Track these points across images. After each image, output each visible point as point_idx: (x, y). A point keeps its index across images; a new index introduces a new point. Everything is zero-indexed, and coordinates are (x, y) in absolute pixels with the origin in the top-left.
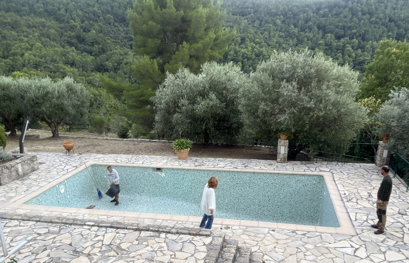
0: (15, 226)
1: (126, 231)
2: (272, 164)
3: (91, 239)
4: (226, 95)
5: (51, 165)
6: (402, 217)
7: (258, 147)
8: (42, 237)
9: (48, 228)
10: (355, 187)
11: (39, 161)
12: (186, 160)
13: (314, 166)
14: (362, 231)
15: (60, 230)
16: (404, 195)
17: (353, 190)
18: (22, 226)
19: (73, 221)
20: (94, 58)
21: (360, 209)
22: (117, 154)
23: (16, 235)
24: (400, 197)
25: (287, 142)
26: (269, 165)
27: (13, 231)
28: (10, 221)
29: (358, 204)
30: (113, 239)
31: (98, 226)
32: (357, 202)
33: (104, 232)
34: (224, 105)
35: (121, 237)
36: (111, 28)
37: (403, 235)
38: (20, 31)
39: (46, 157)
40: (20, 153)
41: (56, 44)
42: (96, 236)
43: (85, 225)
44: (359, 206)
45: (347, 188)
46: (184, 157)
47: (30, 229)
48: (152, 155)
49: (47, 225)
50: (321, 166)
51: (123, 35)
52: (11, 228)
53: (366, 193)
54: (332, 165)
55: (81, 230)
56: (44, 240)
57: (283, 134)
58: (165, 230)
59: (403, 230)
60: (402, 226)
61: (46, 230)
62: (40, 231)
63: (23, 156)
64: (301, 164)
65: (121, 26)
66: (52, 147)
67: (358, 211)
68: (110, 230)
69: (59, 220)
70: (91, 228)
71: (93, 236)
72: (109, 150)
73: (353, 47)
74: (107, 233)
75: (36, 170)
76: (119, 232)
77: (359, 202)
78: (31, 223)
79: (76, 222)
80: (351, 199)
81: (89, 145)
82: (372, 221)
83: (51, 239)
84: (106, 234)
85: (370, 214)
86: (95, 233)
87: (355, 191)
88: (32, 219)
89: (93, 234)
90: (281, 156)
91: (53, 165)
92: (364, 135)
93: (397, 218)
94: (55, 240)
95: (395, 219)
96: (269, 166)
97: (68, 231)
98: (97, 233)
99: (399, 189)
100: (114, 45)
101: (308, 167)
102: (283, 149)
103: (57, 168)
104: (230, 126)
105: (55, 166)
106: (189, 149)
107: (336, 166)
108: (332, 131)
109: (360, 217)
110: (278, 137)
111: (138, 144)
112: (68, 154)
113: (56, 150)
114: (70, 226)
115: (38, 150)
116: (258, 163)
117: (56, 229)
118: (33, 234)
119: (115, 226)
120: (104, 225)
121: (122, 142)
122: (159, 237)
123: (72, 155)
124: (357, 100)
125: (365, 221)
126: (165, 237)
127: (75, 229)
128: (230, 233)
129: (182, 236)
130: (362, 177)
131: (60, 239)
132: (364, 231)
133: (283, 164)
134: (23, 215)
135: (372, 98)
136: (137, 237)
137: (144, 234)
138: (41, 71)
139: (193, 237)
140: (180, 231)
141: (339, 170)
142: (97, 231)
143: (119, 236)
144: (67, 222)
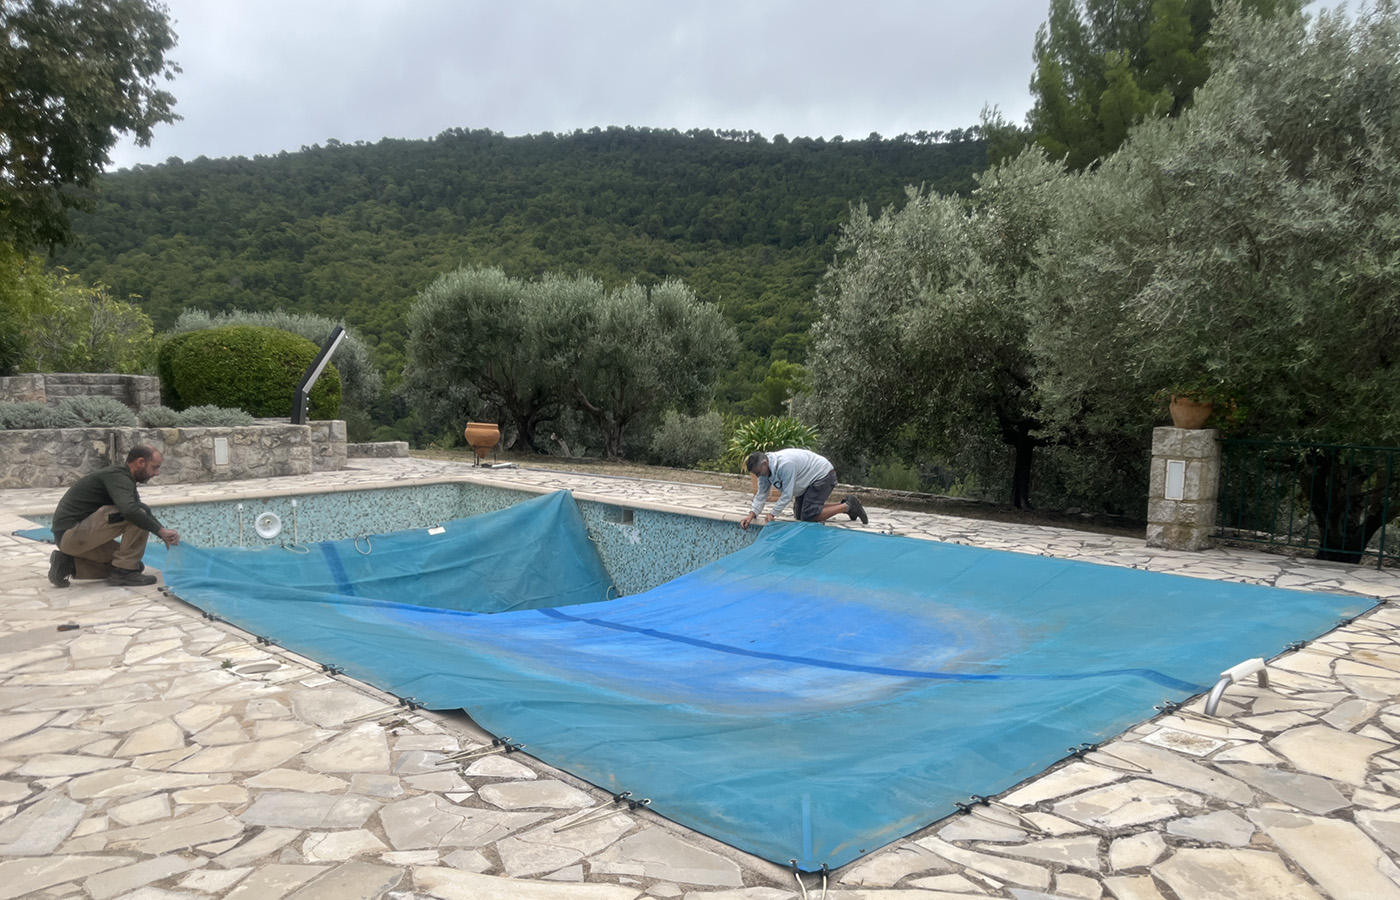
25: (1205, 440)
57: (1186, 396)
90: (1167, 514)
102: (1176, 477)
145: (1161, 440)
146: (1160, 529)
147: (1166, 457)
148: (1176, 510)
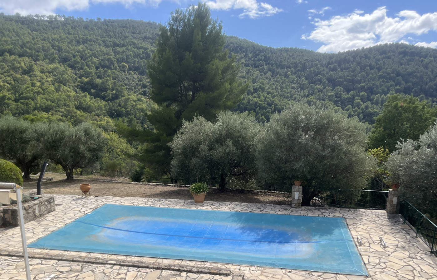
0: (37, 264)
1: (147, 270)
2: (287, 209)
3: (114, 277)
4: (242, 142)
5: (67, 206)
6: (413, 260)
7: (272, 192)
8: (64, 275)
9: (70, 266)
10: (367, 232)
11: (56, 202)
12: (203, 203)
13: (327, 211)
14: (375, 273)
15: (82, 268)
16: (415, 240)
17: (366, 235)
18: (44, 264)
19: (95, 260)
20: (107, 103)
21: (372, 252)
22: (133, 197)
23: (39, 273)
24: (410, 242)
25: (301, 188)
26: (284, 209)
27: (35, 269)
28: (32, 260)
29: (370, 248)
30: (135, 277)
31: (120, 265)
32: (369, 246)
33: (126, 271)
34: (240, 152)
35: (143, 276)
36: (126, 75)
37: (414, 277)
38: (33, 76)
39: (61, 199)
40: (38, 194)
41: (69, 89)
42: (118, 274)
43: (107, 264)
44: (371, 250)
45: (360, 233)
46: (201, 200)
47: (53, 267)
48: (168, 198)
49: (69, 264)
50: (335, 211)
51: (137, 82)
52: (33, 266)
53: (378, 238)
54: (345, 211)
55: (103, 268)
56: (67, 278)
57: (298, 180)
58: (186, 269)
59: (414, 273)
60: (412, 269)
61: (68, 269)
62: (62, 269)
63: (40, 198)
64: (315, 209)
65: (135, 73)
66: (67, 190)
67: (370, 254)
68: (131, 269)
69: (81, 259)
70: (113, 267)
71: (116, 274)
72: (125, 193)
73: (362, 100)
74: (129, 271)
75: (52, 212)
76: (141, 271)
77: (372, 246)
78: (53, 262)
79: (98, 261)
80: (364, 243)
81: (104, 188)
82: (384, 264)
83: (74, 277)
84: (128, 273)
85: (382, 257)
86: (117, 271)
87: (368, 235)
88: (54, 258)
89: (115, 272)
90: (296, 202)
91: (70, 207)
92: (375, 183)
93: (408, 261)
94: (77, 278)
95: (405, 263)
96: (284, 211)
97: (90, 270)
98: (119, 271)
99: (409, 235)
100: (128, 91)
101: (322, 213)
102: (297, 195)
103: (74, 210)
104: (245, 172)
105: (71, 208)
106: (206, 193)
107: (348, 212)
108: (344, 178)
109: (373, 260)
110: (293, 183)
111: (154, 188)
112: (84, 197)
113: (71, 193)
114: (92, 265)
115: (53, 192)
116: (273, 208)
117: (78, 268)
118: (55, 272)
119: (137, 265)
120: (126, 263)
121: (137, 186)
122: (180, 276)
123: (89, 198)
124: (366, 150)
125: (377, 264)
126: (186, 276)
127: (97, 267)
128: (248, 274)
129: (202, 275)
130: (374, 223)
131: (83, 277)
132: (377, 273)
133: (298, 209)
134: (44, 254)
135: (381, 149)
136: (158, 276)
137: (165, 273)
138: (52, 115)
139: (213, 276)
140: (200, 270)
141: (352, 216)
142: (119, 270)
143: (140, 274)
144: (89, 260)
145: (294, 188)
146: (294, 205)
147: (295, 192)
148: (298, 201)
